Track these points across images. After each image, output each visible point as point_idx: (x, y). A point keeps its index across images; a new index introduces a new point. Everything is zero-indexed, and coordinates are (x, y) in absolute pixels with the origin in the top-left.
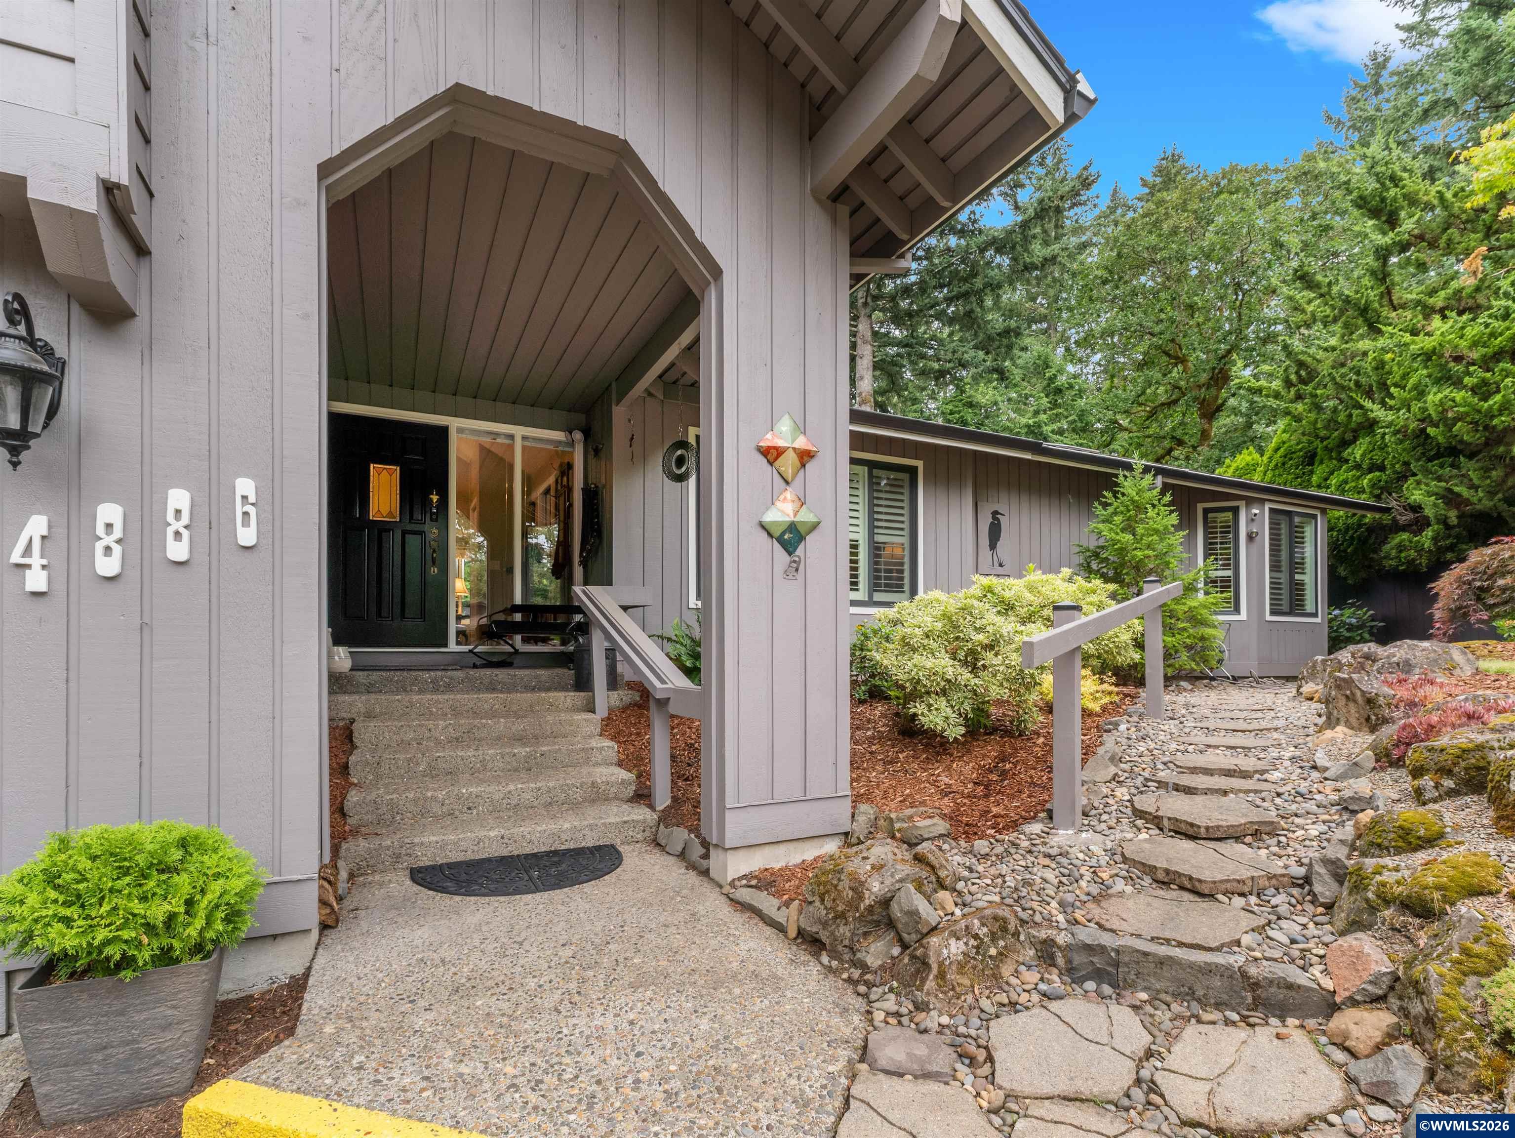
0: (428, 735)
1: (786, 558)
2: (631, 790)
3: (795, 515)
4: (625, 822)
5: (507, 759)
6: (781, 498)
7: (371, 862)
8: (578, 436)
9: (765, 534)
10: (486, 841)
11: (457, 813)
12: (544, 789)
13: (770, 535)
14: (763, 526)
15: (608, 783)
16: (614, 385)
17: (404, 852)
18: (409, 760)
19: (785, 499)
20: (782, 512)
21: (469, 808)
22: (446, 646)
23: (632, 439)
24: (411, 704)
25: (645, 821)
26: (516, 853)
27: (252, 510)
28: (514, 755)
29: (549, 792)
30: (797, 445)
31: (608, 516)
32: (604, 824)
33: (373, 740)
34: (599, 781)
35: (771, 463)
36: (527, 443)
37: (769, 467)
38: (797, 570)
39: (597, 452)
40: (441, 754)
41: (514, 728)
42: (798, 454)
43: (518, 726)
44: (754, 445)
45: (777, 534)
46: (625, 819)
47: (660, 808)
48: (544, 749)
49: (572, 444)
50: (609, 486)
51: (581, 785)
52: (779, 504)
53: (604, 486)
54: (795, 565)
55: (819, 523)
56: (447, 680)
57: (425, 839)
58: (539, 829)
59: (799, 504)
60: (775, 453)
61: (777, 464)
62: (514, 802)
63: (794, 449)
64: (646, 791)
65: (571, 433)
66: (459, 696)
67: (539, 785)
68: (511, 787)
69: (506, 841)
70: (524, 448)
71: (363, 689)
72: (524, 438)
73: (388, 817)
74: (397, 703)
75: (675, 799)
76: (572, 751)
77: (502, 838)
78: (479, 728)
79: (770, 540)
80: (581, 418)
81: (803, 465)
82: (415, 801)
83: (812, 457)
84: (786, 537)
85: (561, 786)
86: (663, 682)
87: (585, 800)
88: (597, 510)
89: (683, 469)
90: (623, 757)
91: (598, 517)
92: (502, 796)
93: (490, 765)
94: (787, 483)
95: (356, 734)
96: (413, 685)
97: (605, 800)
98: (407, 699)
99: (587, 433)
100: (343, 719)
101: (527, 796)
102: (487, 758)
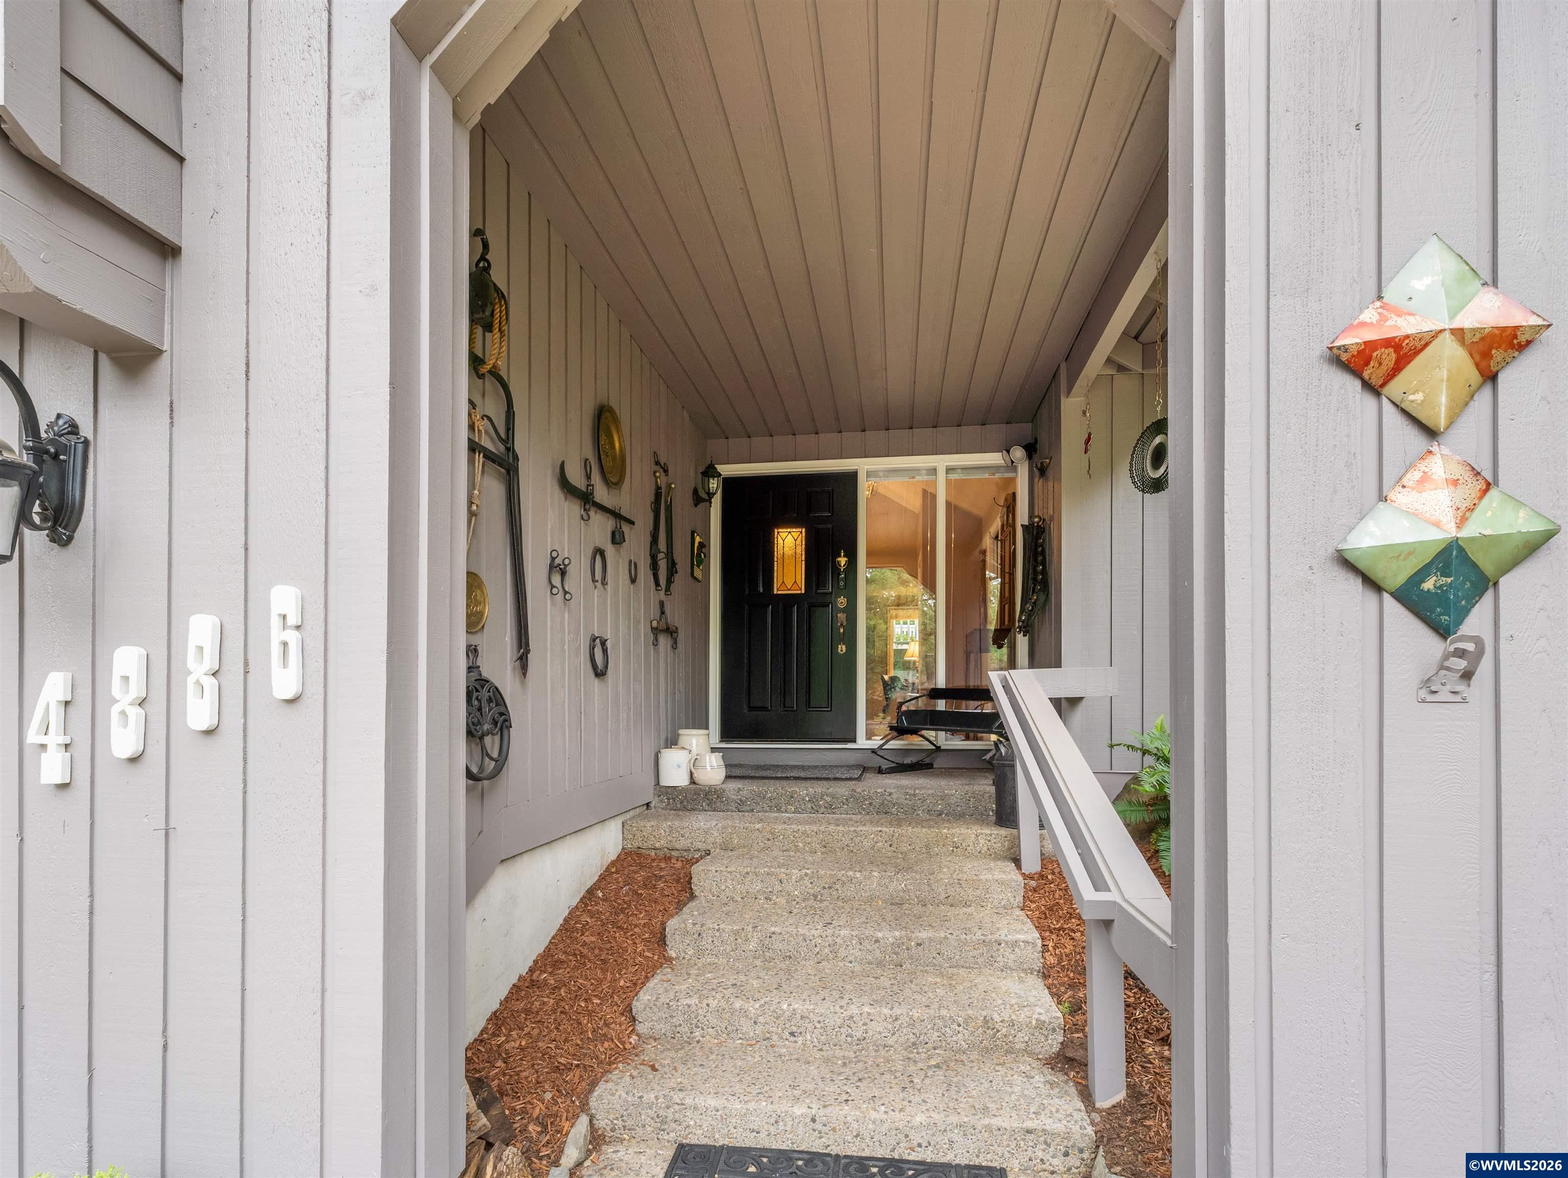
0: (778, 887)
1: (1433, 646)
2: (1054, 1043)
3: (1462, 522)
4: (1029, 1132)
5: (867, 945)
6: (1413, 476)
7: (629, 1123)
8: (1018, 453)
9: (1356, 584)
10: (788, 1120)
11: (775, 1037)
12: (904, 1020)
13: (1372, 583)
14: (1346, 563)
15: (1012, 1024)
16: (1063, 366)
17: (671, 1117)
18: (737, 933)
19: (1425, 478)
20: (1415, 515)
21: (792, 1034)
22: (854, 740)
23: (1089, 439)
24: (774, 836)
25: (1068, 1136)
26: (834, 1150)
27: (292, 637)
28: (877, 941)
29: (912, 1025)
30: (1469, 319)
31: (1055, 558)
32: (988, 1128)
33: (714, 890)
34: (996, 1017)
35: (1373, 389)
36: (953, 476)
37: (1370, 401)
38: (1467, 676)
39: (1043, 471)
40: (777, 930)
41: (892, 887)
42: (1471, 349)
43: (900, 884)
44: (1319, 348)
45: (1397, 576)
46: (1029, 1124)
47: (1104, 1103)
48: (924, 935)
49: (1012, 466)
50: (1056, 517)
51: (966, 1022)
52: (1400, 497)
53: (1052, 519)
54: (1461, 664)
55: (1549, 535)
56: (828, 799)
57: (700, 1101)
58: (874, 1115)
59: (1474, 487)
60: (1389, 357)
61: (1395, 388)
62: (859, 1034)
63: (1459, 334)
64: (1078, 1054)
65: (1008, 452)
66: (832, 828)
67: (897, 1011)
68: (854, 1010)
69: (818, 1126)
70: (948, 482)
71: (733, 806)
72: (949, 470)
73: (685, 1029)
74: (757, 834)
75: (1134, 1091)
76: (965, 943)
77: (813, 1120)
78: (844, 884)
79: (1371, 598)
80: (1025, 429)
81: (1491, 378)
82: (719, 1011)
83: (1522, 347)
84: (1429, 585)
85: (932, 1019)
86: (1099, 884)
87: (972, 1046)
88: (1043, 553)
89: (1162, 470)
90: (1052, 960)
91: (1043, 563)
92: (839, 1021)
93: (842, 953)
94: (1430, 433)
95: (694, 880)
96: (788, 803)
97: (1008, 1052)
98: (768, 829)
99: (1031, 449)
100: (699, 850)
101: (877, 1027)
102: (839, 941)
